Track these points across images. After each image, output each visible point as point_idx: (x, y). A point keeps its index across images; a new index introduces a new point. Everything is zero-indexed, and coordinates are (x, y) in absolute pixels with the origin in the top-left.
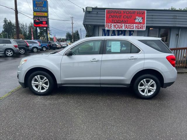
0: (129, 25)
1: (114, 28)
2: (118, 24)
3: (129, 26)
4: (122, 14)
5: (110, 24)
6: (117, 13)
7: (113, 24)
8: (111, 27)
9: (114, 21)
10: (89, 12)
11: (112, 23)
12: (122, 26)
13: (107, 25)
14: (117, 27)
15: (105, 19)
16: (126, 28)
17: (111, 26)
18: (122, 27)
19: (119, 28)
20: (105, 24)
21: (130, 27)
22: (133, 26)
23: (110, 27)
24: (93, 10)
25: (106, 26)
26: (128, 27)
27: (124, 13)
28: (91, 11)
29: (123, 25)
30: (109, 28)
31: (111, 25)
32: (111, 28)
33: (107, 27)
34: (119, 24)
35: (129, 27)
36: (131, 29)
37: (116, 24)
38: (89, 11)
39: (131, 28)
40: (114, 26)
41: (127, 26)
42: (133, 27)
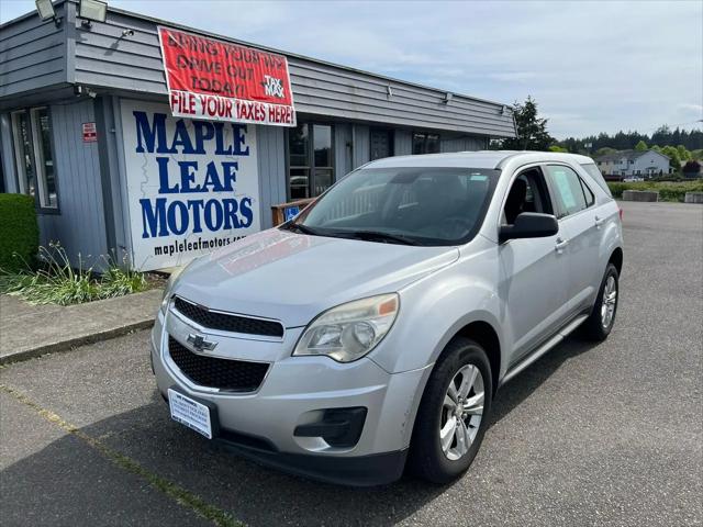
0: (251, 103)
1: (204, 113)
2: (216, 98)
3: (251, 108)
5: (187, 94)
7: (197, 96)
8: (193, 108)
9: (200, 82)
10: (90, 25)
11: (195, 89)
12: (229, 105)
13: (176, 98)
14: (212, 110)
15: (166, 69)
16: (242, 114)
17: (192, 104)
18: (229, 110)
20: (170, 94)
21: (253, 111)
25: (174, 101)
26: (248, 112)
27: (227, 53)
28: (102, 19)
29: (233, 101)
30: (185, 111)
32: (194, 112)
33: (177, 106)
34: (221, 98)
35: (251, 113)
36: (258, 119)
37: (208, 97)
39: (258, 115)
40: (203, 103)
41: (244, 106)
42: (263, 112)
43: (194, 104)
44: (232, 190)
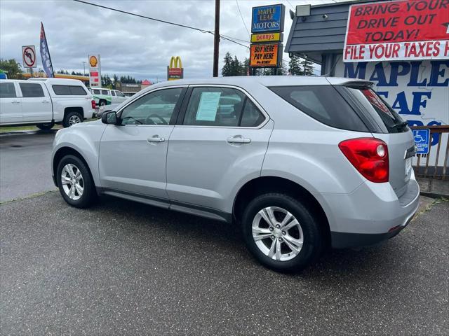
0: (422, 43)
1: (371, 57)
2: (384, 45)
3: (421, 47)
4: (402, 11)
5: (358, 46)
6: (383, 12)
7: (367, 46)
8: (362, 55)
9: (373, 36)
10: (304, 19)
11: (366, 42)
12: (396, 48)
13: (349, 50)
14: (379, 53)
15: (347, 33)
16: (411, 52)
17: (361, 52)
18: (395, 52)
19: (387, 56)
20: (345, 48)
21: (425, 49)
22: (436, 48)
23: (357, 55)
24: (314, 13)
25: (347, 53)
26: (419, 51)
27: (409, 7)
28: (309, 14)
29: (402, 44)
30: (356, 58)
31: (363, 50)
32: (363, 58)
33: (349, 55)
34: (389, 44)
35: (421, 51)
36: (428, 55)
37: (377, 45)
38: (303, 17)
39: (430, 52)
40: (372, 50)
41: (414, 47)
43: (363, 52)
44: (420, 114)
